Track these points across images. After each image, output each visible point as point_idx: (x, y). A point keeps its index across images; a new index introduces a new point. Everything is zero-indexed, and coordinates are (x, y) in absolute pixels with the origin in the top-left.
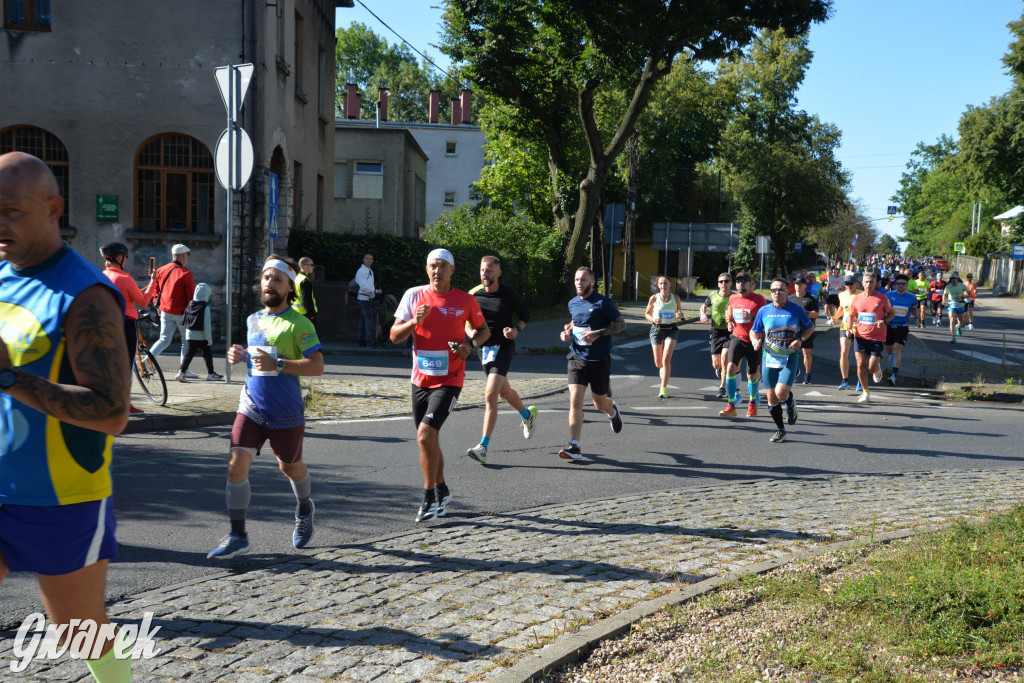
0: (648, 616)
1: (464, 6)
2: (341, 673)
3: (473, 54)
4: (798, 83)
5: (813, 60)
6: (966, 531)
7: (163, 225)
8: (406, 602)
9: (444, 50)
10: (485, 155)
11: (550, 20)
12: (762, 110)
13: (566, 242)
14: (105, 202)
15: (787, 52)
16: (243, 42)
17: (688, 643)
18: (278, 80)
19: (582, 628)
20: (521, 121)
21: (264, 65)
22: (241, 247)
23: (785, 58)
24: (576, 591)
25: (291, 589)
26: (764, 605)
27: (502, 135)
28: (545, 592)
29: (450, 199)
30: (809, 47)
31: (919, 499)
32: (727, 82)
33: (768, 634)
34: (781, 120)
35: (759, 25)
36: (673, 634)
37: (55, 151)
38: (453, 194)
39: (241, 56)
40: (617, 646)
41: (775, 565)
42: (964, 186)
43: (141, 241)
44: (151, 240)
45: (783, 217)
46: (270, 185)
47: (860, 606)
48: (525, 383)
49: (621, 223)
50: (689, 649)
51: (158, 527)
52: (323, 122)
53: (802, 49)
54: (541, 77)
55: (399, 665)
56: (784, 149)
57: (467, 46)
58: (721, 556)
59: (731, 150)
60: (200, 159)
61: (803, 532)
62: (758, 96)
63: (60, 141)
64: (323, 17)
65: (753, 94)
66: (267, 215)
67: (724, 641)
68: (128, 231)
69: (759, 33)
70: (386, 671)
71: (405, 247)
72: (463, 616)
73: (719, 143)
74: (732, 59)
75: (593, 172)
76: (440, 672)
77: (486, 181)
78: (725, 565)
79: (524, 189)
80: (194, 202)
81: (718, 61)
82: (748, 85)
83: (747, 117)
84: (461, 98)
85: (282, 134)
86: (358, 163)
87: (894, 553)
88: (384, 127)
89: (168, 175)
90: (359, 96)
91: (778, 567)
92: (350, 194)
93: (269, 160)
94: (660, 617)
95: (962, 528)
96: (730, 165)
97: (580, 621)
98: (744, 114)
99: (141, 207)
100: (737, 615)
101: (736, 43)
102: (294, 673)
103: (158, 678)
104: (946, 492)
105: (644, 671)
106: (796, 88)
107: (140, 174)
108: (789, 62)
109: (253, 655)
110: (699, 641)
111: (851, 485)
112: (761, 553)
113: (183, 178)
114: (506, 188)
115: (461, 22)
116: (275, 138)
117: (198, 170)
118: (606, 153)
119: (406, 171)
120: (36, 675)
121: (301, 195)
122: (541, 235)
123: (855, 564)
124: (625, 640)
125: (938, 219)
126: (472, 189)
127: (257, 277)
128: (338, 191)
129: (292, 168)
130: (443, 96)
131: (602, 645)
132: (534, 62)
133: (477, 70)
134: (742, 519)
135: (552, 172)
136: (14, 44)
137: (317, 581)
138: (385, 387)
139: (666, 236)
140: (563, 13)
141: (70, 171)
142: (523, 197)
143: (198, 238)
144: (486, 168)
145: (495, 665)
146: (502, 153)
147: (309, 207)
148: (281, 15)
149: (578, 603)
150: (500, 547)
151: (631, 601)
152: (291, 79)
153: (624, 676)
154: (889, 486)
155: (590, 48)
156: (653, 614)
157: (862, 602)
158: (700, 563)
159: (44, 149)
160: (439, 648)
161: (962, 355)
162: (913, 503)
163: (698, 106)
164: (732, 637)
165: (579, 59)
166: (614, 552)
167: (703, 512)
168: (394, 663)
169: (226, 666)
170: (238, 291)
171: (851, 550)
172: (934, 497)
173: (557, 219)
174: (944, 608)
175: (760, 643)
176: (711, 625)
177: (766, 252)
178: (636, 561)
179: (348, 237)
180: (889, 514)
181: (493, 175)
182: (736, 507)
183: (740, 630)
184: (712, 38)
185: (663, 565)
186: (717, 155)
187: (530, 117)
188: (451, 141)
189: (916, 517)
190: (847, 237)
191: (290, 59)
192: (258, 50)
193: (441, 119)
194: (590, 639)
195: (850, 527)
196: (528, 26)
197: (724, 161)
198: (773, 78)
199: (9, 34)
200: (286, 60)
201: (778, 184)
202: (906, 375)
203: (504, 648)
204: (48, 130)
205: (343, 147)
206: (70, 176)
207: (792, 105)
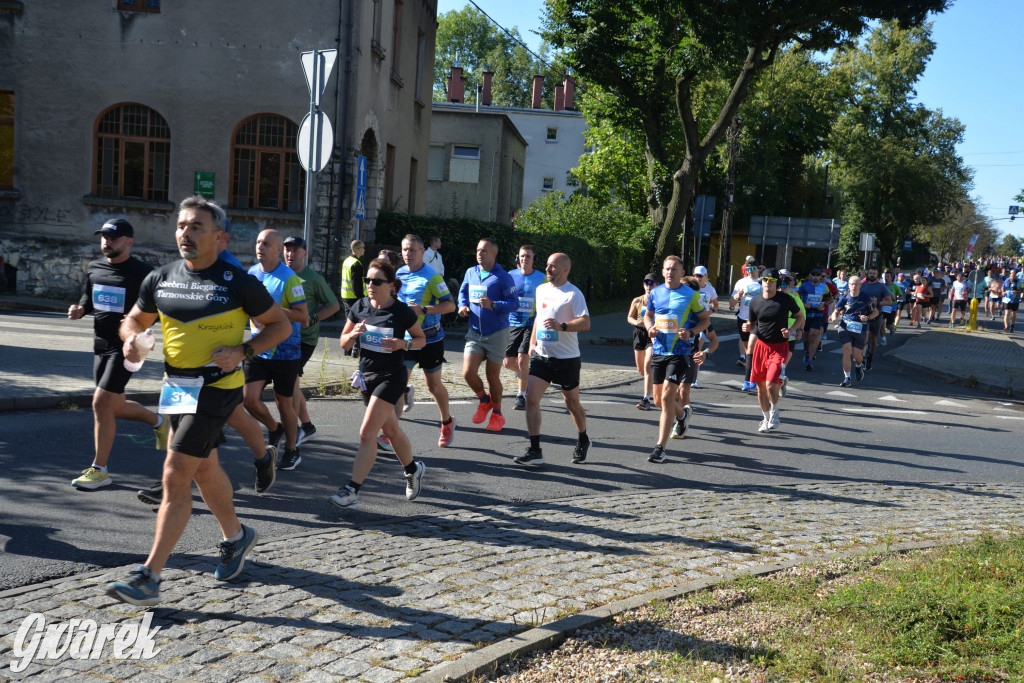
0: (633, 609)
3: (574, 41)
4: (918, 76)
5: (934, 51)
6: (989, 545)
7: (256, 204)
8: (408, 582)
9: (543, 36)
10: (585, 142)
11: (648, 9)
12: (877, 102)
13: (658, 232)
14: (203, 179)
15: (908, 42)
16: (339, 26)
17: (664, 637)
18: (373, 59)
20: (619, 110)
21: (358, 49)
22: (328, 227)
23: (906, 49)
24: (577, 581)
25: (305, 562)
26: (753, 606)
27: (605, 122)
28: (546, 580)
29: (548, 184)
30: (932, 38)
31: (962, 511)
32: (840, 74)
33: (745, 635)
34: (895, 113)
35: (872, 16)
36: (653, 628)
37: (158, 129)
38: (551, 180)
39: (337, 40)
40: (591, 636)
41: (780, 568)
43: (234, 217)
44: (244, 217)
45: (890, 214)
46: (359, 168)
47: (845, 612)
48: (593, 374)
49: (711, 216)
52: (419, 106)
53: (924, 40)
56: (894, 143)
57: (569, 33)
58: (735, 556)
59: (841, 143)
61: (827, 537)
62: (874, 88)
63: (164, 121)
64: (425, 1)
65: (868, 86)
66: (355, 196)
67: (699, 638)
70: (368, 646)
71: (490, 233)
72: (459, 599)
73: (830, 136)
74: (842, 49)
75: (688, 163)
76: (419, 650)
77: (584, 168)
78: (733, 565)
79: (622, 176)
80: (286, 181)
81: (829, 52)
82: (864, 77)
83: (860, 110)
84: (565, 83)
85: (375, 117)
86: (456, 147)
87: (904, 564)
88: (484, 111)
89: (265, 157)
90: (466, 79)
91: (782, 570)
92: (446, 178)
93: (360, 142)
94: (644, 611)
95: (986, 542)
96: (841, 158)
97: (569, 610)
98: (857, 106)
99: (235, 184)
100: (723, 614)
101: (847, 32)
102: (282, 641)
104: (994, 505)
105: (611, 662)
106: (916, 80)
107: (236, 153)
108: (909, 54)
112: (775, 555)
113: (278, 156)
114: (603, 173)
115: (564, 9)
116: (365, 121)
118: (702, 144)
119: (503, 156)
121: (392, 178)
122: (635, 224)
123: (861, 572)
124: (602, 630)
126: (569, 175)
127: (342, 257)
128: (434, 174)
130: (549, 80)
131: (577, 634)
132: (637, 50)
133: (578, 55)
134: (768, 521)
135: (648, 162)
136: (126, 24)
137: (332, 556)
138: (453, 371)
139: (766, 228)
140: (662, 2)
141: (172, 147)
142: (620, 185)
143: (288, 216)
144: (584, 156)
145: (473, 646)
146: (603, 140)
147: (401, 190)
149: (574, 593)
151: (628, 593)
152: (387, 64)
153: (591, 666)
154: (934, 496)
155: (690, 40)
156: (637, 608)
157: (846, 608)
158: (709, 561)
159: (149, 125)
160: (425, 627)
162: (954, 515)
163: (807, 96)
164: (709, 635)
165: (678, 48)
167: (733, 512)
168: (378, 638)
169: (221, 631)
170: (324, 270)
171: (862, 558)
172: (978, 509)
173: (651, 209)
174: (922, 620)
175: (734, 642)
176: (692, 621)
177: (870, 249)
179: (434, 221)
180: (923, 523)
181: (591, 162)
182: (768, 509)
183: (719, 629)
184: (822, 28)
185: (672, 561)
186: (826, 148)
187: (628, 105)
188: (552, 127)
189: (950, 529)
190: (963, 236)
191: (386, 43)
192: (354, 34)
193: (543, 103)
194: (568, 628)
195: (878, 534)
196: (633, 14)
197: (833, 155)
198: (891, 70)
199: (121, 14)
200: (382, 44)
201: (886, 180)
202: (992, 383)
203: (488, 631)
204: (152, 107)
205: (441, 131)
206: (171, 153)
207: (910, 98)
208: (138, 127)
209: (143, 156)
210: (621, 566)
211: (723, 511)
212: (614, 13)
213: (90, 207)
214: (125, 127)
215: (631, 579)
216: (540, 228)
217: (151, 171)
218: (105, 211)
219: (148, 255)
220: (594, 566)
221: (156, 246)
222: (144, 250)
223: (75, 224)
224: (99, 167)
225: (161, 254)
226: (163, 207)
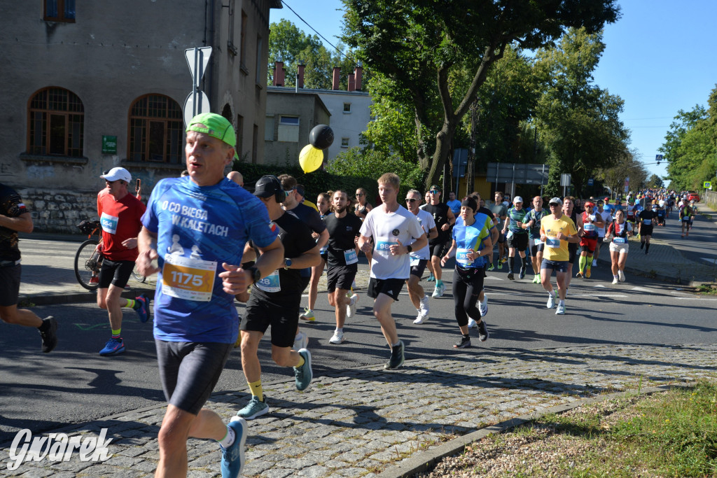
0: (477, 441)
1: (359, 9)
2: (260, 473)
3: (364, 42)
4: (595, 67)
5: (605, 50)
6: (708, 388)
7: (147, 158)
8: (307, 425)
9: (344, 39)
10: (371, 113)
11: (418, 19)
12: (568, 84)
13: (426, 175)
14: (108, 140)
15: (587, 44)
16: (205, 32)
17: (505, 461)
18: (229, 55)
19: (430, 448)
20: (396, 91)
21: (219, 48)
23: (586, 48)
26: (561, 436)
27: (383, 99)
28: (405, 421)
29: (345, 143)
30: (603, 41)
32: (543, 66)
33: (562, 457)
34: (580, 92)
35: (568, 25)
36: (495, 454)
37: (75, 105)
38: (348, 139)
39: (203, 42)
40: (454, 461)
41: (569, 408)
42: (712, 142)
44: (138, 168)
45: (580, 161)
47: (630, 440)
49: (465, 162)
50: (505, 465)
51: (137, 366)
52: (259, 88)
54: (410, 59)
55: (301, 469)
56: (582, 112)
57: (361, 37)
58: (530, 400)
59: (545, 112)
60: (174, 112)
61: (589, 385)
62: (565, 74)
63: (78, 98)
64: (261, 15)
65: (561, 73)
67: (531, 461)
68: (123, 161)
69: (567, 30)
70: (291, 474)
71: (313, 176)
72: (347, 436)
73: (536, 108)
74: (547, 48)
75: (446, 126)
76: (330, 475)
77: (371, 132)
78: (533, 406)
79: (398, 137)
80: (169, 142)
81: (537, 50)
82: (558, 67)
83: (556, 90)
84: (355, 72)
85: (230, 96)
86: (282, 117)
87: (654, 403)
88: (301, 92)
89: (152, 123)
90: (285, 70)
91: (571, 409)
92: (276, 138)
94: (485, 442)
95: (705, 386)
96: (546, 126)
97: (429, 442)
98: (554, 87)
99: (132, 144)
100: (541, 442)
101: (551, 37)
103: (134, 472)
104: (693, 360)
107: (132, 122)
108: (588, 52)
109: (200, 458)
110: (513, 460)
111: (625, 352)
112: (559, 399)
113: (163, 123)
114: (384, 135)
115: (357, 20)
116: (226, 98)
117: (172, 120)
118: (456, 113)
119: (315, 123)
120: (52, 467)
121: (242, 138)
122: (409, 170)
123: (626, 409)
124: (461, 457)
125: (692, 165)
126: (360, 136)
128: (268, 136)
129: (237, 117)
130: (344, 70)
131: (443, 460)
132: (407, 49)
133: (367, 53)
134: (545, 374)
135: (417, 126)
136: (50, 31)
139: (497, 171)
140: (428, 15)
141: (85, 119)
142: (396, 143)
143: (170, 166)
144: (371, 122)
145: (368, 471)
146: (383, 112)
147: (248, 146)
148: (232, 13)
149: (427, 430)
150: (374, 388)
152: (237, 58)
154: (652, 354)
155: (447, 40)
156: (480, 440)
157: (631, 436)
158: (515, 404)
159: (68, 103)
160: (329, 458)
161: (707, 262)
163: (519, 81)
164: (537, 458)
165: (438, 47)
166: (454, 394)
167: (518, 368)
168: (297, 467)
171: (624, 399)
172: (684, 362)
173: (420, 159)
174: (690, 443)
175: (557, 463)
176: (521, 449)
177: (568, 185)
178: (469, 401)
179: (273, 168)
181: (376, 127)
183: (542, 453)
184: (533, 33)
185: (488, 405)
186: (534, 116)
187: (403, 87)
188: (347, 102)
190: (626, 176)
191: (237, 44)
192: (215, 37)
193: (341, 86)
194: (436, 456)
195: (623, 382)
196: (404, 23)
197: (539, 121)
198: (576, 62)
199: (47, 24)
200: (234, 44)
201: (577, 136)
202: (666, 275)
203: (374, 460)
204: (71, 90)
205: (272, 106)
206: (85, 123)
207: (590, 82)
208: (60, 104)
209: (64, 125)
210: (454, 409)
211: (512, 368)
212: (391, 24)
213: (25, 162)
214: (50, 105)
215: (464, 418)
216: (344, 173)
217: (70, 135)
218: (37, 164)
219: (69, 195)
220: (435, 410)
221: (74, 189)
222: (65, 192)
223: (14, 174)
224: (32, 133)
225: (78, 195)
226: (79, 161)
